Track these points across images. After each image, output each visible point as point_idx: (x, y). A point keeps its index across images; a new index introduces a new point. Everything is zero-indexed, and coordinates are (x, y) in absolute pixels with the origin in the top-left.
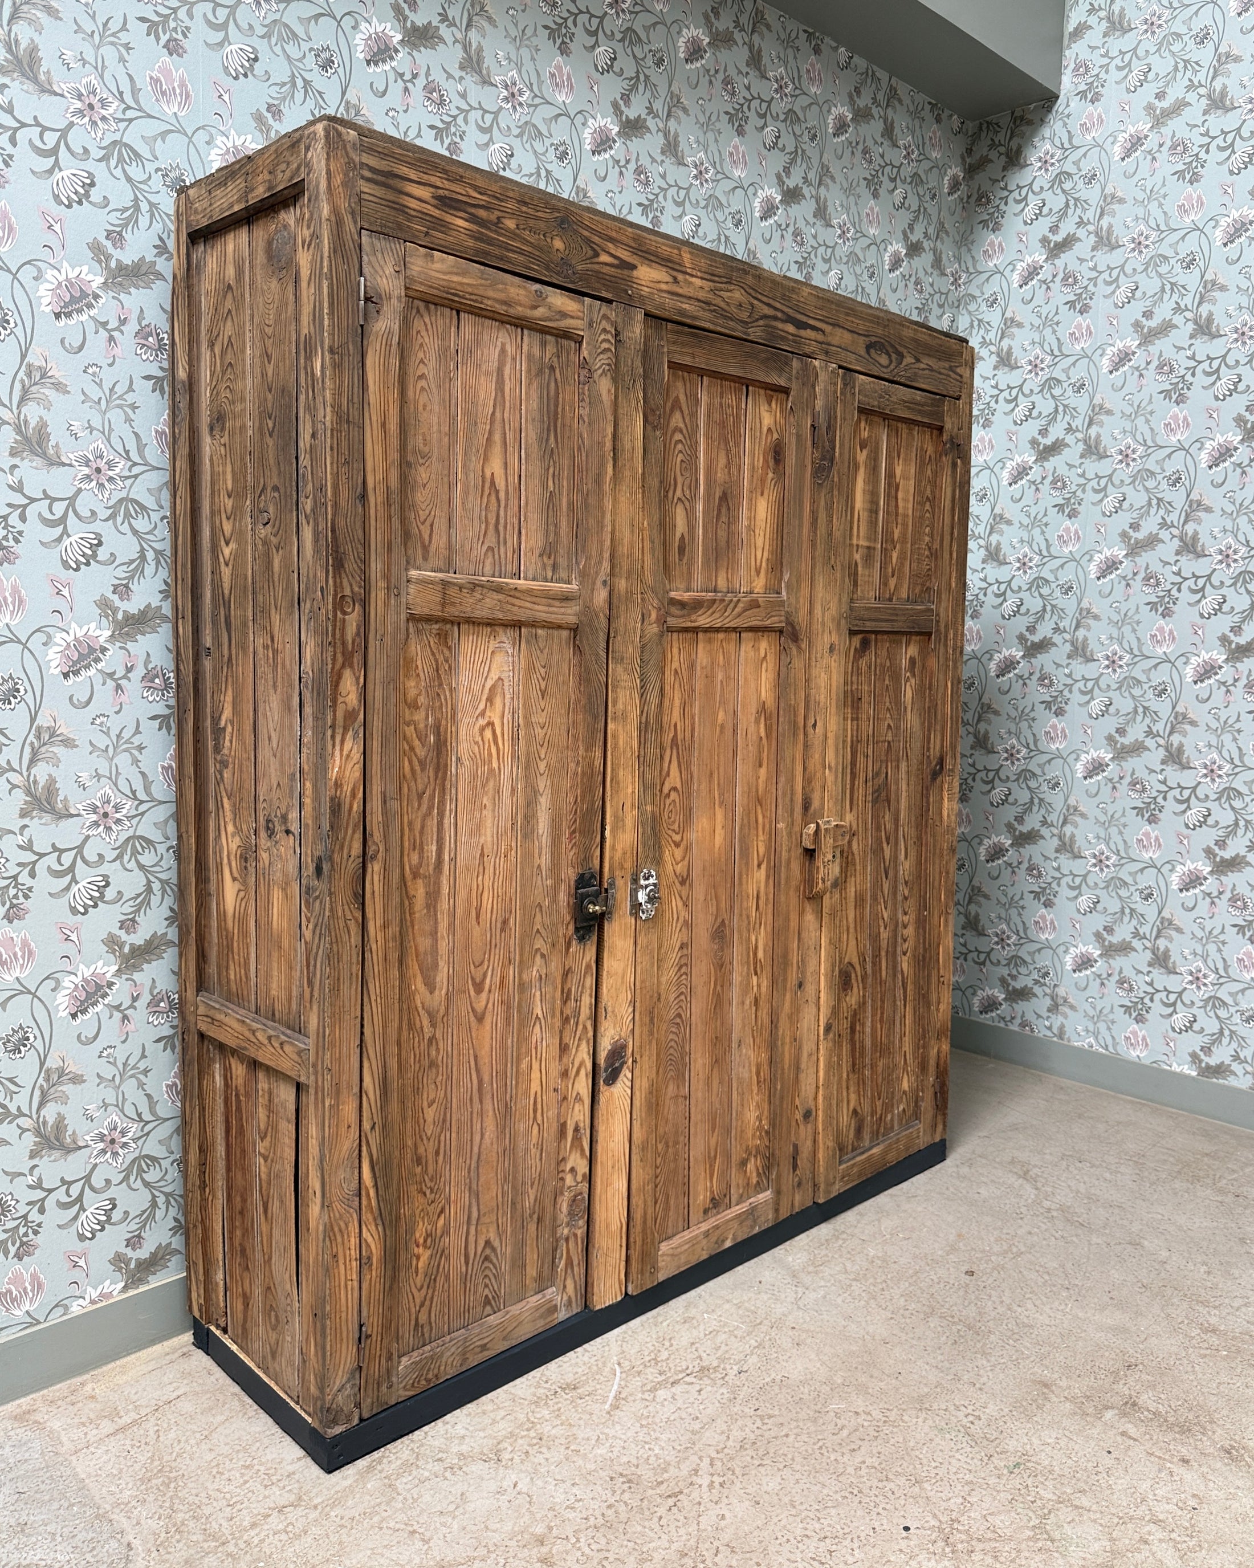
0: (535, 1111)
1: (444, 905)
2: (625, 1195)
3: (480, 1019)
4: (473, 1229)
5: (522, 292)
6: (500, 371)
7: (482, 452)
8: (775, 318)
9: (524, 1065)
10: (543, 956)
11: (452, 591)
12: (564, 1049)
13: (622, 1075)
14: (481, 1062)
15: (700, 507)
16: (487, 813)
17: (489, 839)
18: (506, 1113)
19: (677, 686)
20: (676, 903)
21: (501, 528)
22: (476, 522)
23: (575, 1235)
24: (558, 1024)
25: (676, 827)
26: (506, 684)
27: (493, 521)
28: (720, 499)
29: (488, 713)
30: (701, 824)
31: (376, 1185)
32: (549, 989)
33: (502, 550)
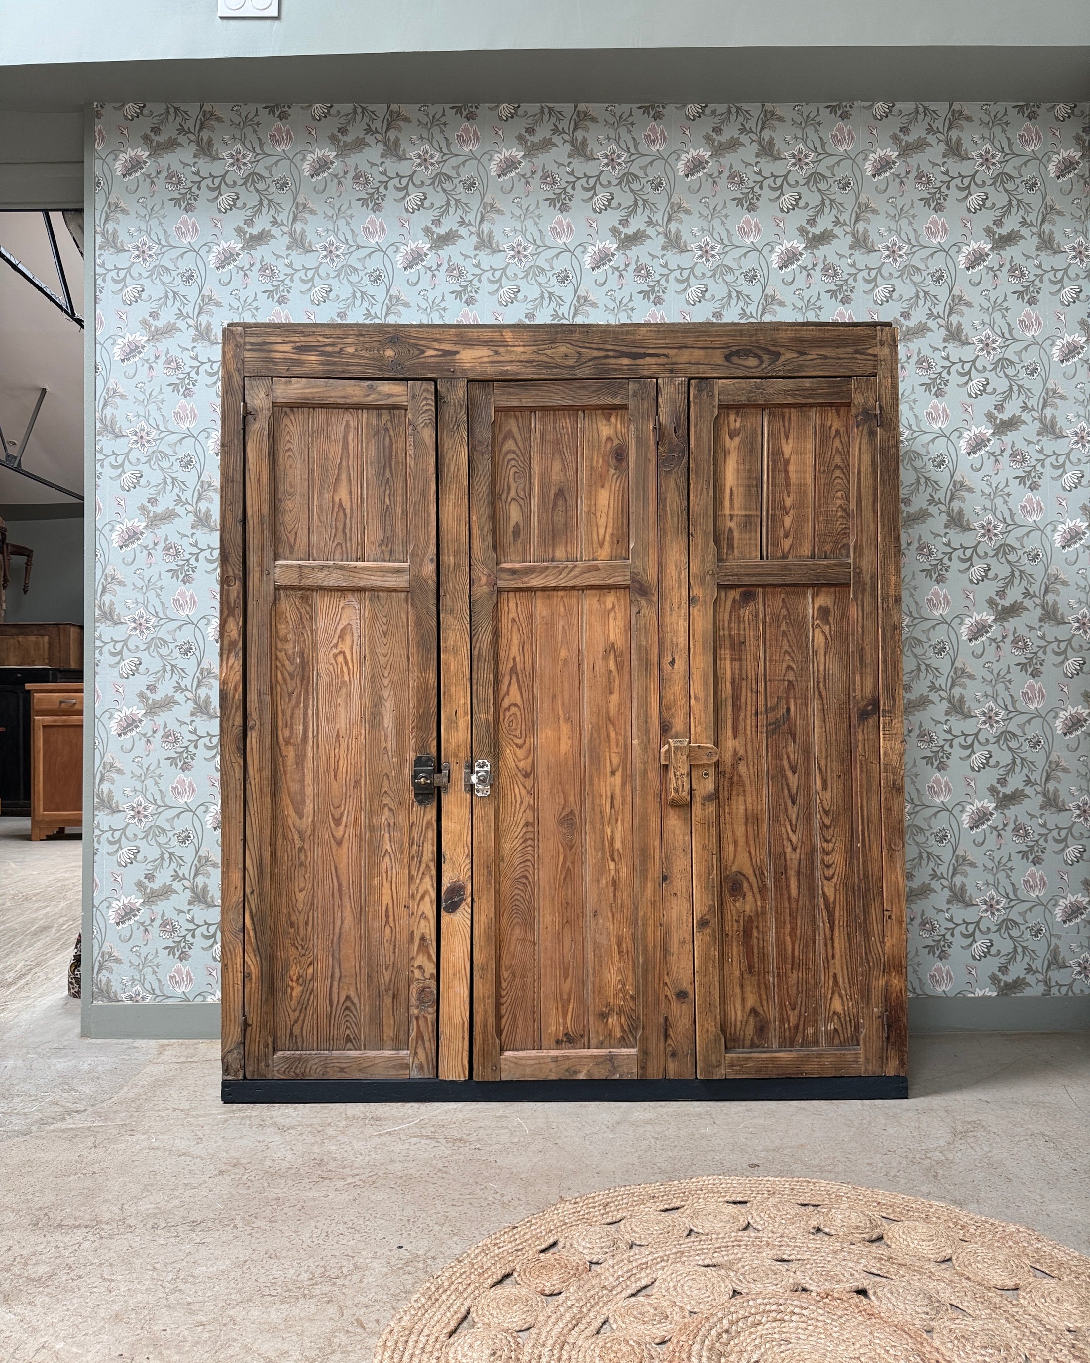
0: (387, 916)
1: (309, 764)
2: (467, 1000)
3: (340, 843)
4: (336, 984)
5: (357, 388)
6: (345, 438)
7: (332, 487)
8: (607, 357)
9: (376, 881)
10: (391, 810)
11: (305, 571)
12: (411, 878)
13: (461, 908)
14: (340, 872)
15: (534, 502)
16: (342, 709)
17: (343, 726)
18: (361, 913)
19: (515, 630)
20: (519, 791)
21: (347, 531)
22: (329, 530)
23: (425, 1018)
24: (406, 860)
25: (518, 733)
26: (354, 627)
27: (341, 527)
28: (556, 495)
29: (340, 645)
30: (545, 734)
31: (254, 929)
32: (397, 835)
33: (349, 544)
